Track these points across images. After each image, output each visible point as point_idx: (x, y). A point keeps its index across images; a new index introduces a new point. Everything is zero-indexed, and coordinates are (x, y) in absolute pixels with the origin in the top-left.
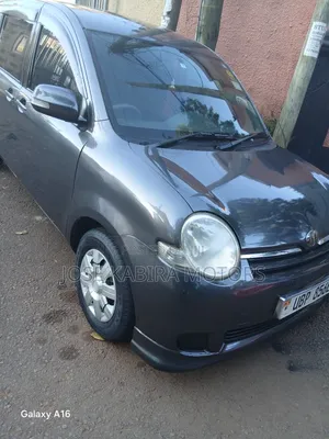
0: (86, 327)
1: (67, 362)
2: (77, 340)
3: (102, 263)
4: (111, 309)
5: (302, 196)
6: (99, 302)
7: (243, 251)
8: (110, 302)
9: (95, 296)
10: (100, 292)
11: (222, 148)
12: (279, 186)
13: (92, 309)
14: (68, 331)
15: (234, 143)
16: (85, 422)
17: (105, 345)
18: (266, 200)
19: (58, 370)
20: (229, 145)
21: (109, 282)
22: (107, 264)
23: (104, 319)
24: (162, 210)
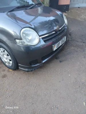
0: (7, 69)
1: (4, 78)
2: (6, 72)
3: (4, 51)
4: (11, 62)
5: (55, 18)
6: (7, 61)
7: (40, 36)
8: (10, 60)
9: (6, 60)
10: (7, 59)
11: (28, 9)
12: (49, 17)
13: (6, 64)
14: (3, 71)
15: (31, 7)
16: (13, 90)
17: (14, 71)
18: (46, 21)
19: (2, 81)
20: (30, 8)
21: (8, 55)
22: (5, 51)
23: (11, 65)
24: (14, 31)
